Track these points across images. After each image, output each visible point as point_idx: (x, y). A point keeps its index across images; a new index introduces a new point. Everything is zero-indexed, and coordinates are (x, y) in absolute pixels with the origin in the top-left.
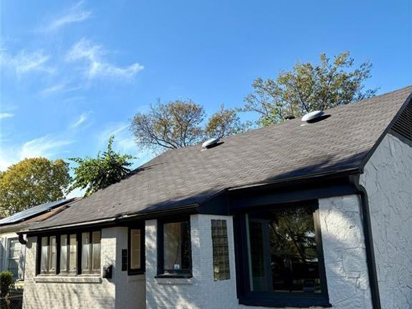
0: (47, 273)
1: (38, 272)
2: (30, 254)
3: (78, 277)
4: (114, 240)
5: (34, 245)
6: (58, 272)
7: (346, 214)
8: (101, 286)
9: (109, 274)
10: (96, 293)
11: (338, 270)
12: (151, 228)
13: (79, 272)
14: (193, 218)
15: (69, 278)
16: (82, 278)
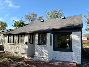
0: (11, 43)
1: (8, 42)
2: (6, 39)
3: (19, 44)
4: (28, 37)
5: (7, 37)
6: (13, 42)
7: (78, 35)
8: (24, 46)
9: (26, 44)
10: (23, 47)
11: (75, 45)
12: (37, 35)
13: (19, 43)
14: (47, 34)
15: (16, 44)
16: (20, 44)
